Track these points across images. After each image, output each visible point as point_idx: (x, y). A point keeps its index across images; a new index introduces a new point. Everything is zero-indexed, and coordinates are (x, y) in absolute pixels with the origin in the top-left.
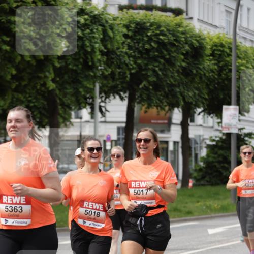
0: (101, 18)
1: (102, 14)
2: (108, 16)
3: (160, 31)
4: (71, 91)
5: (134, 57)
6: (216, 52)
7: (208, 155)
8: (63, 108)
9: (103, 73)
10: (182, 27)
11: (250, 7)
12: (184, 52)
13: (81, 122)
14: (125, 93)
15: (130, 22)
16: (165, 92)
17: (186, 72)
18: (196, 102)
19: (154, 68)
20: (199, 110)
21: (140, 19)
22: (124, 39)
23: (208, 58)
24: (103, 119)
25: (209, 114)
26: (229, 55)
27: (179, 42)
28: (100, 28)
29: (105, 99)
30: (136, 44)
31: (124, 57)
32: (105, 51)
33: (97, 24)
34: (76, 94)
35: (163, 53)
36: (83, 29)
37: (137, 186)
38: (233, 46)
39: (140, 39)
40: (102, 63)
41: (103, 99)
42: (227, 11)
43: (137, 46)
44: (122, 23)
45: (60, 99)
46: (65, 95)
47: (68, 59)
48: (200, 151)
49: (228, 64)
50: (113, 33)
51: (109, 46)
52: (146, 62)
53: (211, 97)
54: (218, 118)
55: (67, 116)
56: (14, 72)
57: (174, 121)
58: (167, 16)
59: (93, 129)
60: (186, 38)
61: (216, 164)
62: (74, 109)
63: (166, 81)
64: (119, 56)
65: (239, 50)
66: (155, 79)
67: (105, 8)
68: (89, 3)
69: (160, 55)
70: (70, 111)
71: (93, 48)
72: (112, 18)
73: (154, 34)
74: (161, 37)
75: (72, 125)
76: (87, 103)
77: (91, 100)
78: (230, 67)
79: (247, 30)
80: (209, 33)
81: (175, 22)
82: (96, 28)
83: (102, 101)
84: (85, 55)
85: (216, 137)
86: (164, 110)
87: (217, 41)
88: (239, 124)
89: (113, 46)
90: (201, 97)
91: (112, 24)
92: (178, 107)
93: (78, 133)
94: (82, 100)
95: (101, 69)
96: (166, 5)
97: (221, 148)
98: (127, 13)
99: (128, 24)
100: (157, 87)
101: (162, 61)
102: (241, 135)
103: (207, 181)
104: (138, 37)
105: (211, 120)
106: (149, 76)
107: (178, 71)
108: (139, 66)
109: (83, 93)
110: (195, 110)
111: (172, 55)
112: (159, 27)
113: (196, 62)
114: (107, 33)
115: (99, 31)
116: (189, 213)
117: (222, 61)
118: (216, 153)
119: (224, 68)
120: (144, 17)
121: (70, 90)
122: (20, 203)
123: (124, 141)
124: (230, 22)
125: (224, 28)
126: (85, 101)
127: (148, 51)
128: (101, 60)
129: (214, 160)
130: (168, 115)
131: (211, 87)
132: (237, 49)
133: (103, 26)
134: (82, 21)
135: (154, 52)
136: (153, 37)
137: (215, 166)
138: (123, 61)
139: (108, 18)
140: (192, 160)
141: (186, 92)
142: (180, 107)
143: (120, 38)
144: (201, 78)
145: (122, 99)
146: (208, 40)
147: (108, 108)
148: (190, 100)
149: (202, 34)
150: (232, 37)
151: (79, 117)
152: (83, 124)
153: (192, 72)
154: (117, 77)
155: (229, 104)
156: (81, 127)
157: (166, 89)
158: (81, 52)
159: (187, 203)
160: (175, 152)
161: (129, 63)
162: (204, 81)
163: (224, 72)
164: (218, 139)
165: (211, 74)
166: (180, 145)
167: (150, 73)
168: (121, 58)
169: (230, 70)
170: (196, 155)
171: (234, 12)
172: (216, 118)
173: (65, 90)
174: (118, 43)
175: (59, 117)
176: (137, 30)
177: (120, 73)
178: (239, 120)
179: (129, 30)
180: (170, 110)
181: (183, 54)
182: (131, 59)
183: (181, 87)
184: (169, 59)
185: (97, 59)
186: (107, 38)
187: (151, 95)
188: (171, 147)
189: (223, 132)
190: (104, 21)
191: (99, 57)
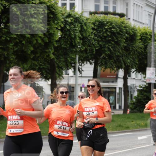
0: (80, 19)
1: (80, 17)
2: (84, 18)
3: (112, 26)
4: (63, 59)
5: (98, 41)
6: (143, 38)
7: (138, 95)
8: (58, 69)
9: (80, 49)
10: (124, 24)
12: (125, 38)
13: (68, 77)
14: (92, 60)
15: (96, 21)
16: (114, 60)
18: (131, 65)
19: (109, 46)
20: (133, 70)
21: (101, 19)
22: (92, 30)
23: (138, 41)
24: (80, 75)
25: (139, 72)
26: (150, 39)
27: (122, 32)
28: (79, 25)
29: (82, 64)
30: (99, 33)
31: (92, 40)
32: (82, 37)
33: (78, 22)
34: (66, 61)
35: (113, 38)
36: (70, 25)
37: (88, 110)
38: (152, 34)
39: (101, 30)
40: (80, 44)
42: (149, 15)
43: (99, 35)
44: (91, 21)
45: (57, 64)
46: (60, 61)
47: (62, 42)
48: (134, 93)
50: (87, 27)
51: (84, 35)
52: (104, 43)
53: (140, 63)
54: (144, 75)
55: (60, 74)
56: (32, 49)
57: (119, 76)
58: (116, 18)
59: (75, 80)
60: (126, 30)
61: (143, 100)
62: (65, 70)
63: (115, 54)
64: (89, 40)
66: (109, 53)
67: (82, 13)
68: (73, 11)
69: (112, 40)
70: (62, 71)
71: (75, 36)
72: (86, 19)
73: (109, 27)
74: (113, 29)
75: (64, 78)
77: (74, 65)
80: (139, 27)
81: (120, 21)
82: (77, 24)
83: (80, 65)
84: (71, 39)
85: (143, 85)
86: (114, 70)
87: (144, 31)
89: (86, 34)
90: (134, 62)
91: (86, 22)
92: (122, 68)
93: (67, 83)
94: (69, 64)
95: (79, 47)
96: (115, 11)
97: (146, 91)
98: (94, 16)
99: (95, 22)
100: (110, 57)
101: (113, 43)
103: (138, 110)
104: (100, 30)
105: (140, 76)
106: (106, 51)
107: (121, 48)
108: (100, 45)
109: (70, 61)
110: (131, 70)
111: (119, 39)
112: (112, 23)
113: (132, 43)
114: (83, 28)
116: (128, 128)
117: (146, 43)
118: (143, 94)
119: (147, 47)
120: (103, 18)
122: (17, 120)
124: (151, 21)
125: (147, 24)
126: (71, 65)
127: (105, 37)
128: (80, 42)
129: (141, 98)
130: (116, 73)
131: (140, 57)
132: (155, 36)
133: (81, 23)
134: (70, 21)
135: (109, 38)
136: (108, 30)
137: (142, 101)
138: (91, 43)
139: (84, 19)
140: (129, 98)
141: (126, 60)
142: (123, 68)
143: (90, 30)
144: (134, 52)
145: (91, 64)
146: (138, 31)
147: (83, 69)
148: (129, 65)
149: (135, 28)
150: (152, 29)
151: (67, 74)
152: (69, 78)
153: (130, 49)
154: (88, 51)
156: (68, 79)
158: (69, 38)
159: (126, 122)
160: (120, 93)
161: (95, 44)
162: (136, 54)
164: (144, 86)
165: (140, 50)
166: (123, 89)
167: (106, 49)
168: (91, 41)
170: (132, 95)
171: (153, 15)
172: (143, 74)
173: (60, 59)
174: (89, 33)
175: (56, 74)
176: (99, 26)
177: (90, 49)
179: (95, 26)
180: (117, 70)
181: (124, 39)
182: (96, 42)
183: (124, 58)
184: (117, 41)
185: (78, 42)
186: (83, 30)
187: (107, 61)
188: (118, 91)
189: (147, 82)
190: (81, 21)
191: (78, 41)
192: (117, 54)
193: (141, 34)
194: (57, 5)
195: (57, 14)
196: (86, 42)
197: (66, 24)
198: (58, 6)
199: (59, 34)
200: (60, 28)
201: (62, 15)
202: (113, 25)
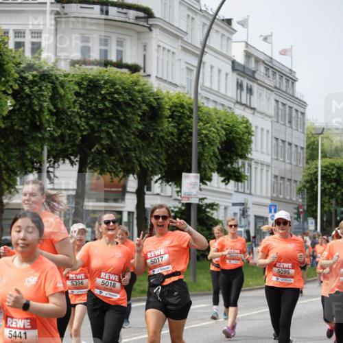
0: (51, 74)
1: (52, 70)
2: (58, 72)
3: (115, 89)
5: (86, 117)
6: (175, 113)
8: (7, 173)
9: (52, 135)
10: (139, 85)
11: (213, 64)
12: (141, 114)
14: (75, 157)
15: (82, 79)
16: (120, 158)
17: (142, 135)
18: (152, 167)
19: (108, 129)
20: (156, 177)
21: (93, 76)
22: (75, 97)
23: (166, 120)
24: (51, 186)
25: (168, 182)
26: (190, 117)
27: (135, 102)
28: (49, 85)
29: (54, 163)
30: (89, 103)
31: (75, 117)
32: (55, 111)
33: (47, 81)
34: (22, 157)
35: (117, 113)
36: (31, 86)
38: (194, 107)
39: (92, 98)
40: (51, 123)
41: (52, 163)
42: (188, 69)
43: (90, 106)
44: (74, 79)
45: (4, 163)
46: (10, 159)
47: (15, 119)
49: (189, 127)
50: (65, 91)
51: (59, 105)
52: (99, 123)
53: (169, 163)
54: (177, 187)
55: (11, 182)
57: (129, 189)
58: (122, 73)
60: (143, 97)
62: (21, 173)
63: (121, 144)
64: (70, 116)
65: (201, 111)
66: (108, 142)
67: (57, 61)
68: (38, 57)
69: (114, 116)
70: (15, 177)
71: (41, 107)
72: (62, 74)
73: (108, 92)
74: (116, 96)
75: (18, 192)
76: (33, 167)
77: (38, 164)
78: (190, 130)
79: (210, 90)
80: (168, 93)
81: (131, 79)
82: (45, 85)
83: (50, 166)
84: (32, 115)
85: (175, 207)
86: (118, 176)
87: (176, 101)
88: (201, 194)
89: (63, 105)
90: (159, 163)
91: (62, 81)
92: (133, 174)
94: (28, 164)
95: (50, 131)
96: (121, 60)
98: (79, 68)
99: (80, 80)
100: (111, 151)
101: (117, 122)
102: (202, 206)
104: (90, 96)
105: (170, 189)
106: (101, 139)
107: (133, 133)
108: (91, 127)
109: (29, 157)
110: (152, 177)
111: (128, 116)
112: (114, 84)
113: (154, 124)
114: (58, 91)
115: (49, 89)
116: (144, 292)
117: (183, 123)
119: (184, 131)
120: (98, 74)
121: (15, 153)
123: (74, 211)
124: (191, 80)
125: (184, 88)
126: (31, 165)
127: (101, 111)
128: (50, 120)
130: (122, 182)
131: (170, 152)
132: (199, 111)
133: (52, 82)
134: (30, 78)
135: (108, 112)
136: (107, 96)
138: (74, 121)
139: (59, 74)
141: (143, 156)
142: (136, 173)
143: (71, 97)
144: (160, 142)
145: (72, 163)
146: (167, 99)
147: (57, 173)
149: (160, 93)
150: (193, 97)
153: (149, 135)
154: (67, 139)
155: (189, 171)
157: (122, 153)
160: (129, 224)
161: (80, 123)
163: (184, 136)
164: (176, 210)
165: (169, 138)
166: (135, 216)
167: (103, 135)
168: (72, 118)
169: (191, 134)
171: (195, 70)
172: (175, 186)
173: (10, 153)
174: (69, 102)
175: (3, 183)
176: (89, 88)
177: (70, 135)
178: (200, 189)
179: (81, 88)
180: (124, 176)
181: (139, 115)
182: (83, 120)
183: (137, 152)
184: (125, 120)
185: (46, 120)
186: (57, 96)
187: (105, 159)
188: (125, 218)
189: (182, 202)
190: (54, 78)
191: (47, 117)
192: (125, 144)
193: (172, 106)
194: (6, 46)
195: (5, 63)
196: (64, 119)
197: (22, 84)
198: (7, 48)
199: (9, 104)
200: (10, 92)
201: (16, 65)
202: (117, 86)
